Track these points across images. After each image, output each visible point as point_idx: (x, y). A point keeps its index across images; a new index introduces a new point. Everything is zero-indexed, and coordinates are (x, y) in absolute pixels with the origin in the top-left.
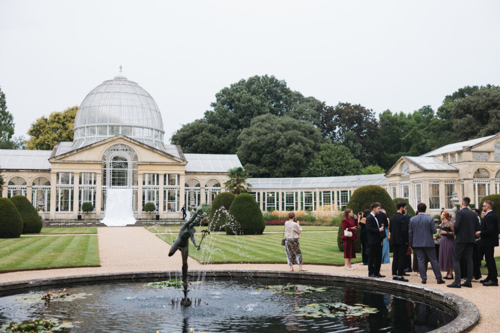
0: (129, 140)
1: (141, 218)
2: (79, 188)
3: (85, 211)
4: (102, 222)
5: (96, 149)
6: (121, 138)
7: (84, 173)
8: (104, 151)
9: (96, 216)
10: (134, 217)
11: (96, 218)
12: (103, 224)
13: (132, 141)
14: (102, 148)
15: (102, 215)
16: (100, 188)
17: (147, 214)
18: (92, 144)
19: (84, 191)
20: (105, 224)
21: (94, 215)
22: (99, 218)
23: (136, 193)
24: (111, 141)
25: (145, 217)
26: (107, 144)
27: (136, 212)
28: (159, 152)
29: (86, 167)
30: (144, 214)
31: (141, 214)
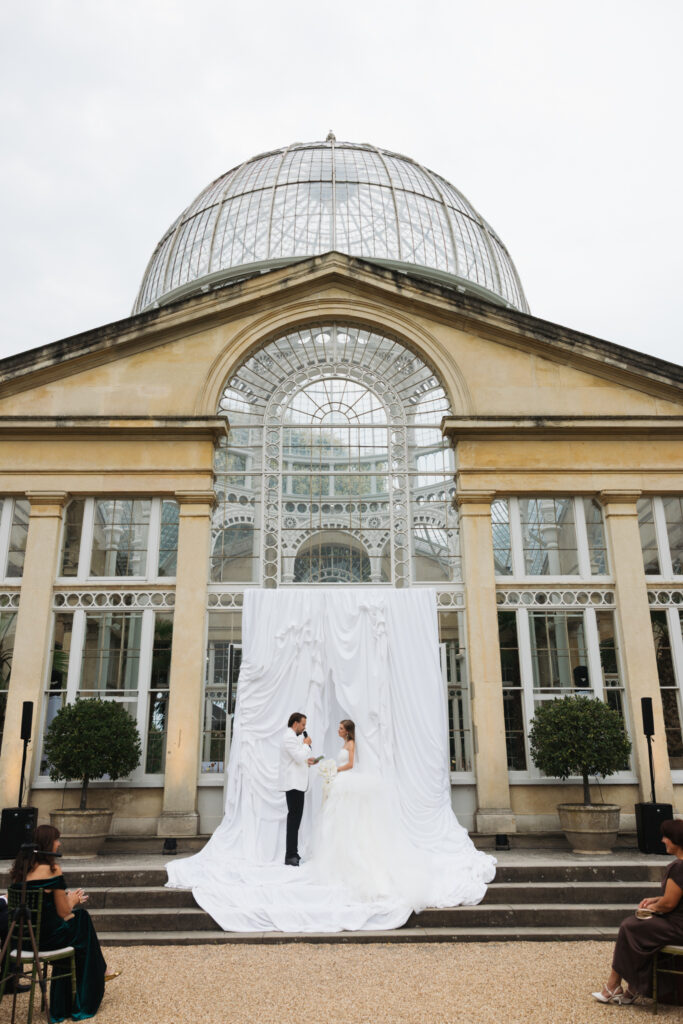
0: (392, 289)
1: (510, 829)
2: (60, 600)
3: (69, 775)
4: (180, 873)
5: (180, 348)
6: (334, 279)
7: (99, 496)
8: (231, 359)
9: (162, 814)
10: (461, 822)
11: (162, 833)
12: (187, 899)
13: (408, 293)
14: (218, 339)
15: (208, 799)
16: (202, 598)
17: (560, 797)
18: (153, 314)
19: (92, 627)
20: (207, 904)
21: (149, 803)
22: (188, 828)
23: (450, 632)
24: (274, 299)
25: (529, 817)
26: (250, 320)
27: (463, 777)
28: (592, 355)
29: (114, 455)
30: (522, 796)
31: (504, 798)
